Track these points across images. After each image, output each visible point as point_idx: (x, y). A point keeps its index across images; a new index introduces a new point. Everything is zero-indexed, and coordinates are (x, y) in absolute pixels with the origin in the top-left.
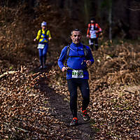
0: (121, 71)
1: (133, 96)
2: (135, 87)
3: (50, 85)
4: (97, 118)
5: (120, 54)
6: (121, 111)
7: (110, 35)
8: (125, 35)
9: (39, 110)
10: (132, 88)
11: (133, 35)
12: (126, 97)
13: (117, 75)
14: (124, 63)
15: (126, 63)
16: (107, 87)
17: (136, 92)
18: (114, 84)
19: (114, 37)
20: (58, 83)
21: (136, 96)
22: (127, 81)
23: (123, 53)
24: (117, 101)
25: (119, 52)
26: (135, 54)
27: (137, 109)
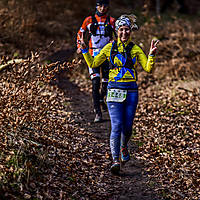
0: (173, 60)
1: (191, 95)
2: (193, 83)
3: (72, 80)
4: (140, 127)
5: (173, 35)
6: (174, 117)
7: (158, 8)
8: (178, 7)
9: (57, 115)
10: (190, 85)
11: (191, 7)
12: (181, 97)
13: (168, 66)
14: (178, 48)
15: (181, 49)
16: (153, 82)
17: (195, 90)
18: (164, 78)
19: (162, 11)
20: (84, 77)
21: (195, 96)
22: (182, 74)
23: (177, 34)
24: (167, 102)
25: (171, 32)
26: (193, 35)
27: (196, 114)
